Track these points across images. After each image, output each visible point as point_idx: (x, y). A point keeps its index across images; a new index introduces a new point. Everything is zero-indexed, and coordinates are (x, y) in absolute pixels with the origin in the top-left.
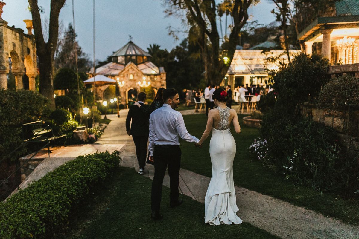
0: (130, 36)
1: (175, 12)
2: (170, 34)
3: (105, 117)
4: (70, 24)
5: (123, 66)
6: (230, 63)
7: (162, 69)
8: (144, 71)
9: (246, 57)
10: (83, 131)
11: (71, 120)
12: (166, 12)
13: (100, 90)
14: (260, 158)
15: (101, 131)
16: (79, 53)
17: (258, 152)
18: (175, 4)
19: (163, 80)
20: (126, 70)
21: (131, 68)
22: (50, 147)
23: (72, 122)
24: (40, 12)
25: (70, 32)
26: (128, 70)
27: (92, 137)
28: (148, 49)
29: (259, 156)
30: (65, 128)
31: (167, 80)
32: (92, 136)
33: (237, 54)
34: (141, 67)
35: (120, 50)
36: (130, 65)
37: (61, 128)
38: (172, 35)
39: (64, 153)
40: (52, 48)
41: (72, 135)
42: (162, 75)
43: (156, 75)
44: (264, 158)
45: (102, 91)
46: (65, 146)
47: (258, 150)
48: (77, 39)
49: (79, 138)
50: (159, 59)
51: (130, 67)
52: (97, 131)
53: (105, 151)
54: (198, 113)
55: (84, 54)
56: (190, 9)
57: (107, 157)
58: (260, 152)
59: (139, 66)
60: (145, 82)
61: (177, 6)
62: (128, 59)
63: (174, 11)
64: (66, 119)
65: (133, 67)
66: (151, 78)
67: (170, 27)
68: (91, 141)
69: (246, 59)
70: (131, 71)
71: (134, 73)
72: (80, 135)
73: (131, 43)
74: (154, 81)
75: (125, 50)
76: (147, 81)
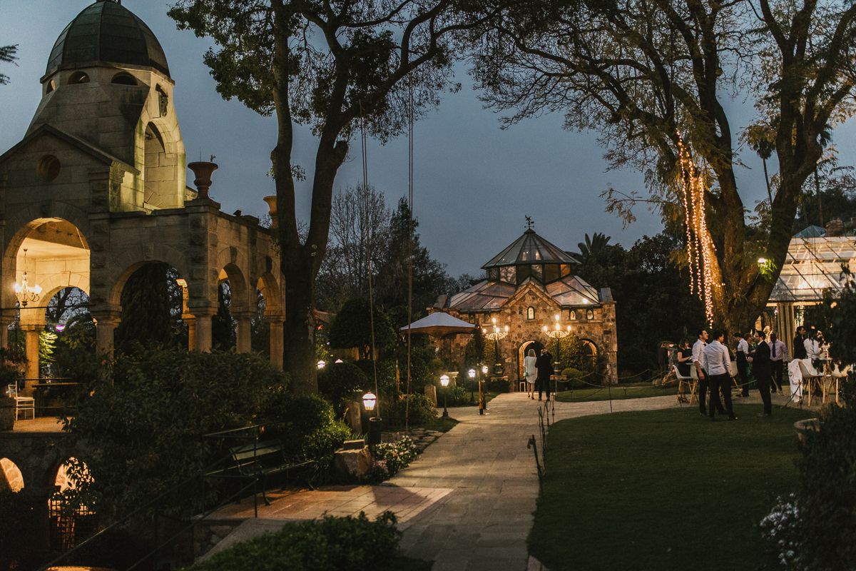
0: (529, 219)
1: (635, 156)
2: (611, 208)
3: (445, 414)
4: (402, 200)
5: (512, 289)
6: (776, 274)
7: (607, 292)
8: (563, 300)
9: (829, 255)
10: (357, 451)
11: (332, 421)
12: (609, 157)
13: (458, 345)
14: (784, 560)
15: (413, 450)
16: (422, 260)
17: (781, 541)
18: (630, 137)
19: (608, 320)
20: (519, 297)
21: (530, 292)
22: (266, 493)
23: (335, 427)
24: (294, 178)
25: (403, 217)
26: (523, 298)
27: (378, 467)
28: (580, 245)
29: (782, 554)
30: (318, 444)
31: (618, 320)
32: (380, 463)
33: (796, 247)
34: (556, 288)
35: (505, 253)
36: (528, 286)
37: (307, 444)
38: (616, 211)
39: (296, 508)
40: (313, 254)
41: (332, 463)
42: (606, 307)
43: (589, 308)
44: (796, 560)
45: (462, 348)
46: (311, 490)
47: (780, 534)
48: (417, 231)
49: (346, 469)
50: (602, 269)
51: (527, 290)
52: (400, 450)
53: (356, 516)
54: (684, 405)
55: (432, 265)
56: (662, 143)
57: (348, 531)
58: (787, 541)
59: (550, 287)
60: (558, 327)
61: (639, 140)
62: (524, 270)
63: (629, 153)
64: (318, 422)
65: (534, 290)
66: (578, 316)
67: (612, 190)
69: (830, 261)
70: (529, 299)
71: (538, 305)
72: (347, 460)
73: (530, 233)
74: (587, 322)
75: (516, 252)
76: (564, 323)
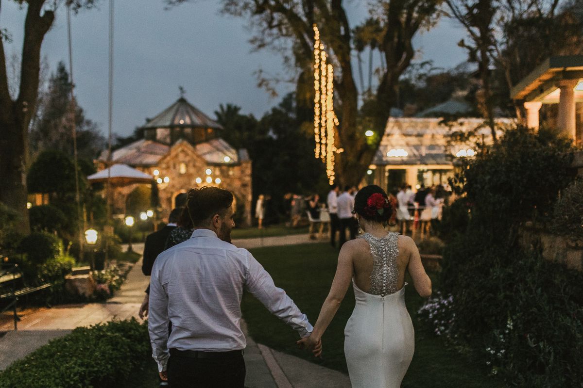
0: (181, 89)
1: (271, 43)
2: (260, 85)
3: (130, 249)
4: (60, 63)
5: (166, 148)
6: (378, 143)
7: (244, 153)
8: (209, 158)
9: (410, 130)
10: (86, 276)
11: (61, 253)
12: (252, 41)
13: (120, 193)
14: (439, 333)
15: (121, 276)
16: (79, 118)
17: (436, 321)
18: (271, 27)
19: (245, 176)
20: (173, 153)
21: (183, 151)
22: (17, 309)
23: (63, 258)
24: (3, 40)
25: (61, 78)
26: (177, 156)
27: (102, 290)
28: (217, 113)
29: (437, 329)
30: (50, 271)
31: (253, 175)
32: (103, 286)
33: (391, 125)
34: (203, 148)
35: (161, 116)
36: (181, 146)
37: (41, 271)
38: (264, 88)
39: (48, 320)
40: (25, 110)
41: (63, 285)
42: (244, 165)
43: (231, 166)
44: (447, 331)
45: (123, 196)
46: (49, 308)
47: (435, 317)
48: (75, 92)
49: (77, 291)
50: (237, 134)
51: (180, 149)
52: (113, 276)
53: (130, 318)
54: (315, 242)
55: (89, 123)
56: (301, 37)
57: (134, 330)
58: (440, 320)
59: (198, 147)
60: (209, 180)
61: (275, 31)
62: (177, 133)
63: (268, 40)
64: (51, 253)
65: (186, 149)
66: (222, 172)
67: (261, 71)
68: (101, 297)
69: (410, 135)
70: (181, 157)
71: (189, 161)
72: (78, 284)
73: (182, 101)
74: (228, 176)
75: (169, 117)
76: (214, 177)
